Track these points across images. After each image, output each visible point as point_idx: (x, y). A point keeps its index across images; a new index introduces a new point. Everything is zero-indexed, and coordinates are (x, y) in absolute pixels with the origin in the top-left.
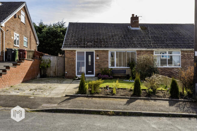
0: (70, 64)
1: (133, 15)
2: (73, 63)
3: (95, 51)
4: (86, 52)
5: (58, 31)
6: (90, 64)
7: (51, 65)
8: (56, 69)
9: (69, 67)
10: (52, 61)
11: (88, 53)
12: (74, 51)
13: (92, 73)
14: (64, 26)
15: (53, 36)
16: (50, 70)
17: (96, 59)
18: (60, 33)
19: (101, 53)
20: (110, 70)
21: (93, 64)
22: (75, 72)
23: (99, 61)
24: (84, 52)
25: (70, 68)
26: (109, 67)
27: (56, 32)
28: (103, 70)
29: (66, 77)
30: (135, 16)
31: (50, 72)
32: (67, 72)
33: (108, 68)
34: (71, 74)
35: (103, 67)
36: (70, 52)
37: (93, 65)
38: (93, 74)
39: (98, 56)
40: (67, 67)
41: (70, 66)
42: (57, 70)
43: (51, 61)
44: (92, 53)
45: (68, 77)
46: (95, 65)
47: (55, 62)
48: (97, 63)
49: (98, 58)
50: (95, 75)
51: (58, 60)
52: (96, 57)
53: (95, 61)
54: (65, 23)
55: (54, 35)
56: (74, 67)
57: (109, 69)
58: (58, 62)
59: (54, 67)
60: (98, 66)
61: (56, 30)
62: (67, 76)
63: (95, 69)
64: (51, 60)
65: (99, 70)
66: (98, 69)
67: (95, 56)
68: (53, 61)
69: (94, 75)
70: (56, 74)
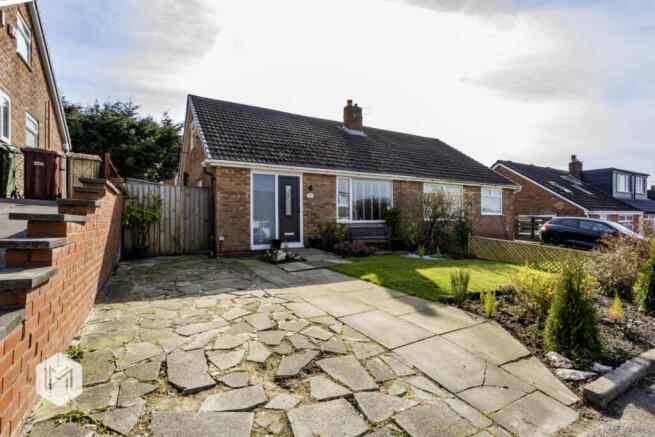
0: (234, 212)
1: (350, 102)
2: (241, 208)
3: (305, 174)
4: (280, 177)
5: (121, 125)
6: (289, 212)
7: (163, 215)
8: (179, 229)
9: (231, 220)
10: (167, 199)
11: (284, 181)
12: (244, 172)
13: (296, 239)
14: (134, 116)
15: (105, 136)
16: (160, 232)
17: (305, 198)
18: (128, 130)
19: (318, 180)
20: (340, 229)
21: (298, 211)
22: (249, 235)
23: (313, 204)
24: (274, 176)
25: (232, 224)
26: (338, 221)
27: (116, 127)
28: (324, 228)
29: (221, 252)
30: (353, 104)
31: (159, 237)
32: (225, 237)
33: (335, 223)
34: (236, 243)
35: (323, 220)
36: (233, 171)
37: (298, 216)
38: (298, 240)
39: (311, 189)
40: (223, 221)
41: (232, 217)
42: (182, 230)
43: (163, 202)
44: (294, 181)
45: (226, 252)
46: (304, 215)
47: (178, 204)
48: (308, 209)
49: (310, 195)
50: (305, 243)
51: (188, 199)
52: (305, 194)
53: (304, 204)
54: (137, 107)
55: (108, 134)
56: (244, 220)
57: (338, 226)
58: (188, 205)
59: (173, 222)
60: (312, 218)
61: (116, 121)
62: (223, 249)
63: (304, 226)
64: (162, 197)
65: (315, 228)
66: (311, 225)
67: (304, 190)
68: (170, 201)
69: (300, 245)
70: (180, 245)
